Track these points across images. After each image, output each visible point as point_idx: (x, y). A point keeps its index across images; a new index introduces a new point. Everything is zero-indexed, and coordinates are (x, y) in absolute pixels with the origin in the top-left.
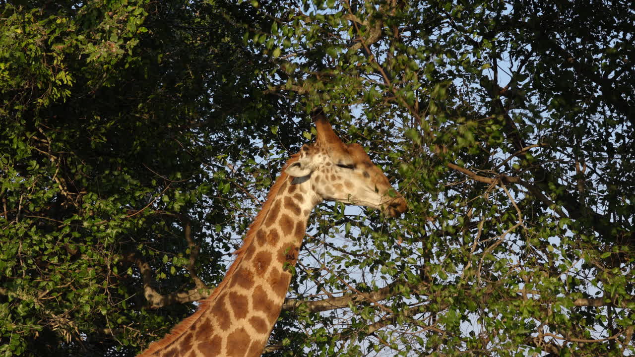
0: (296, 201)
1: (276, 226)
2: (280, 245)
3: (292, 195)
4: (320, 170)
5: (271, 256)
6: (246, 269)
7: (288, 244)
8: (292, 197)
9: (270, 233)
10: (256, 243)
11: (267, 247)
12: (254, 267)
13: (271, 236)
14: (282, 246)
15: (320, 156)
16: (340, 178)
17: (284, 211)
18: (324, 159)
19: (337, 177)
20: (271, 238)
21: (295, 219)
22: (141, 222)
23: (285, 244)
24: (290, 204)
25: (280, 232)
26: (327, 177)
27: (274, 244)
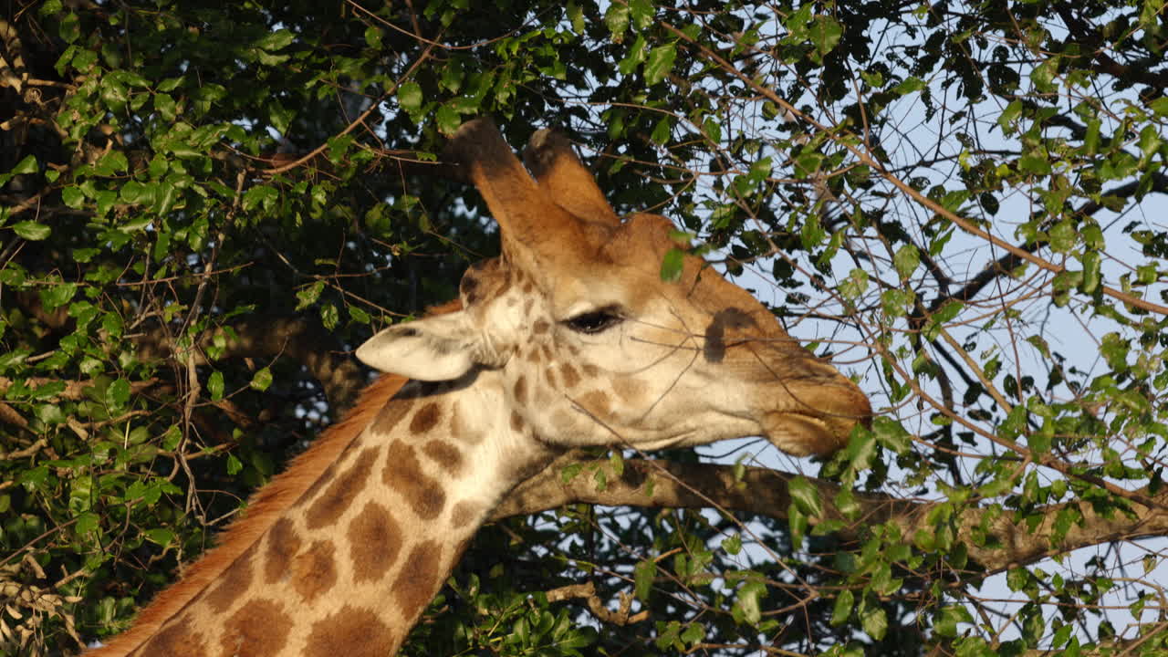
0: (430, 468)
1: (338, 535)
2: (328, 605)
3: (419, 442)
4: (525, 356)
5: (287, 631)
6: (198, 637)
7: (360, 613)
8: (417, 449)
9: (312, 550)
10: (259, 561)
11: (283, 593)
12: (222, 643)
13: (311, 560)
14: (335, 611)
15: (511, 303)
16: (591, 370)
17: (378, 492)
18: (528, 308)
19: (579, 370)
20: (307, 570)
21: (411, 529)
22: (320, 197)
23: (346, 608)
24: (403, 471)
25: (344, 563)
26: (549, 376)
27: (310, 597)
